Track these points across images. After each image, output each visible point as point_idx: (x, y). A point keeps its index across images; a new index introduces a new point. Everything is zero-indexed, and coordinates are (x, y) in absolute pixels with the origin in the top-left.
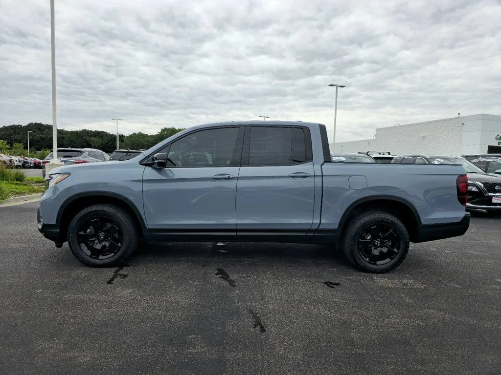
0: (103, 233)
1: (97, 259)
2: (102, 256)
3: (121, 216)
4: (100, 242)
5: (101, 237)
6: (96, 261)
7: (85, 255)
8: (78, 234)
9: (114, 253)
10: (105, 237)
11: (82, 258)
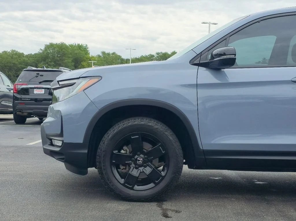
0: (142, 156)
1: (132, 189)
2: (138, 185)
3: (169, 135)
4: (137, 167)
5: (139, 161)
6: (131, 192)
7: (116, 181)
8: (113, 153)
9: (155, 183)
10: (144, 161)
11: (113, 185)
